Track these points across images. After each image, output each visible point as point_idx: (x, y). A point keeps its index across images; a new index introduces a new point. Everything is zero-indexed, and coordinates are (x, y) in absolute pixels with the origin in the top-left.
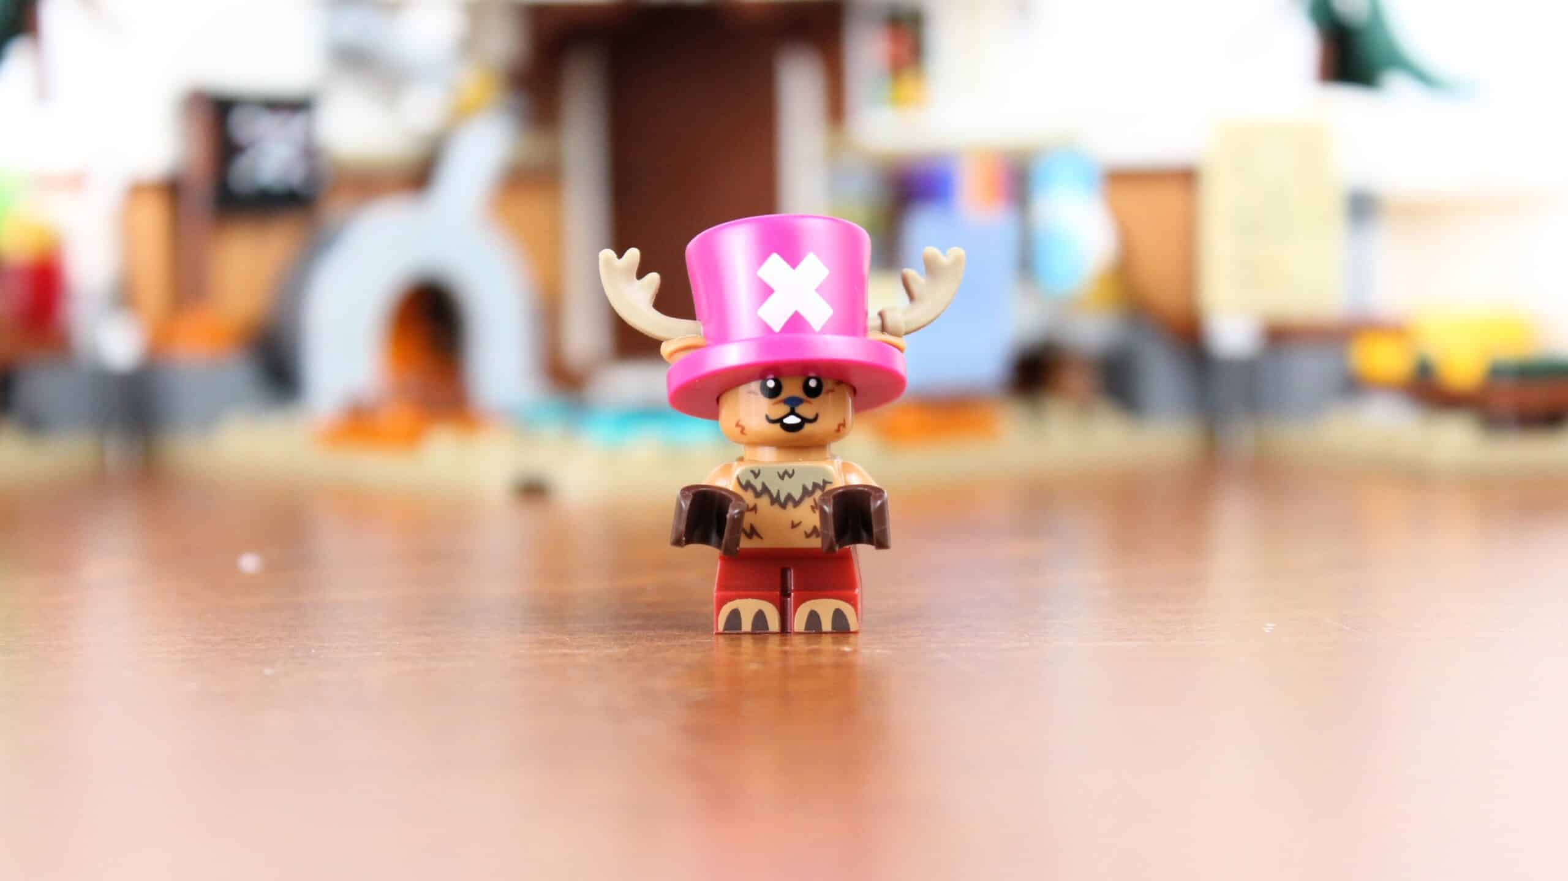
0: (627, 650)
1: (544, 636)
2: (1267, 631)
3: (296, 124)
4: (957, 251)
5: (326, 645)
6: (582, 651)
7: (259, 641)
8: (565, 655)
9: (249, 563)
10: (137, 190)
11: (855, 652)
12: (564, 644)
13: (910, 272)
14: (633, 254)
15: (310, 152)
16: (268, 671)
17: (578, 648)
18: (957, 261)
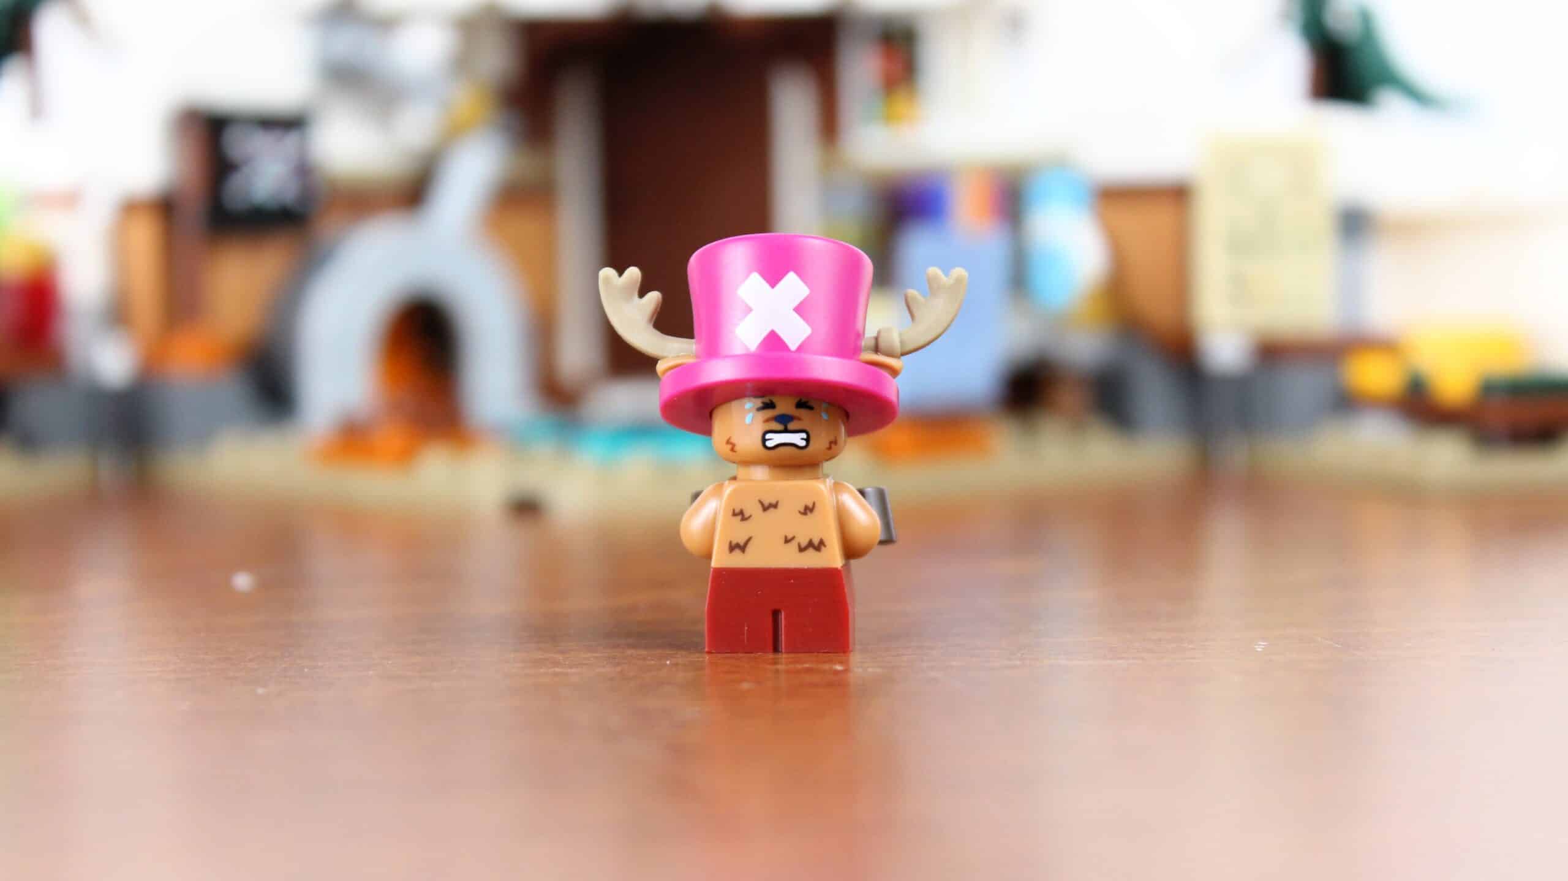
0: (619, 669)
1: (539, 655)
2: (1259, 650)
3: (290, 142)
4: (959, 272)
5: (320, 664)
6: (573, 670)
7: (251, 660)
8: (556, 674)
9: (243, 581)
10: (130, 208)
11: (846, 671)
12: (556, 664)
13: (912, 292)
14: (633, 273)
15: (304, 170)
16: (260, 691)
17: (571, 668)
18: (959, 281)
